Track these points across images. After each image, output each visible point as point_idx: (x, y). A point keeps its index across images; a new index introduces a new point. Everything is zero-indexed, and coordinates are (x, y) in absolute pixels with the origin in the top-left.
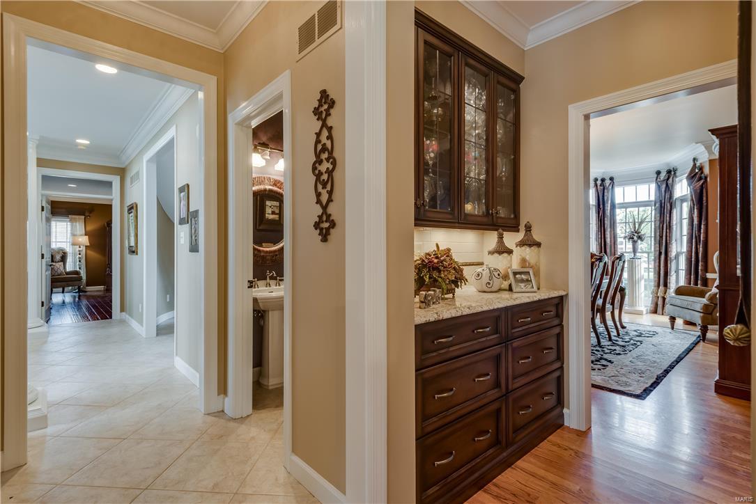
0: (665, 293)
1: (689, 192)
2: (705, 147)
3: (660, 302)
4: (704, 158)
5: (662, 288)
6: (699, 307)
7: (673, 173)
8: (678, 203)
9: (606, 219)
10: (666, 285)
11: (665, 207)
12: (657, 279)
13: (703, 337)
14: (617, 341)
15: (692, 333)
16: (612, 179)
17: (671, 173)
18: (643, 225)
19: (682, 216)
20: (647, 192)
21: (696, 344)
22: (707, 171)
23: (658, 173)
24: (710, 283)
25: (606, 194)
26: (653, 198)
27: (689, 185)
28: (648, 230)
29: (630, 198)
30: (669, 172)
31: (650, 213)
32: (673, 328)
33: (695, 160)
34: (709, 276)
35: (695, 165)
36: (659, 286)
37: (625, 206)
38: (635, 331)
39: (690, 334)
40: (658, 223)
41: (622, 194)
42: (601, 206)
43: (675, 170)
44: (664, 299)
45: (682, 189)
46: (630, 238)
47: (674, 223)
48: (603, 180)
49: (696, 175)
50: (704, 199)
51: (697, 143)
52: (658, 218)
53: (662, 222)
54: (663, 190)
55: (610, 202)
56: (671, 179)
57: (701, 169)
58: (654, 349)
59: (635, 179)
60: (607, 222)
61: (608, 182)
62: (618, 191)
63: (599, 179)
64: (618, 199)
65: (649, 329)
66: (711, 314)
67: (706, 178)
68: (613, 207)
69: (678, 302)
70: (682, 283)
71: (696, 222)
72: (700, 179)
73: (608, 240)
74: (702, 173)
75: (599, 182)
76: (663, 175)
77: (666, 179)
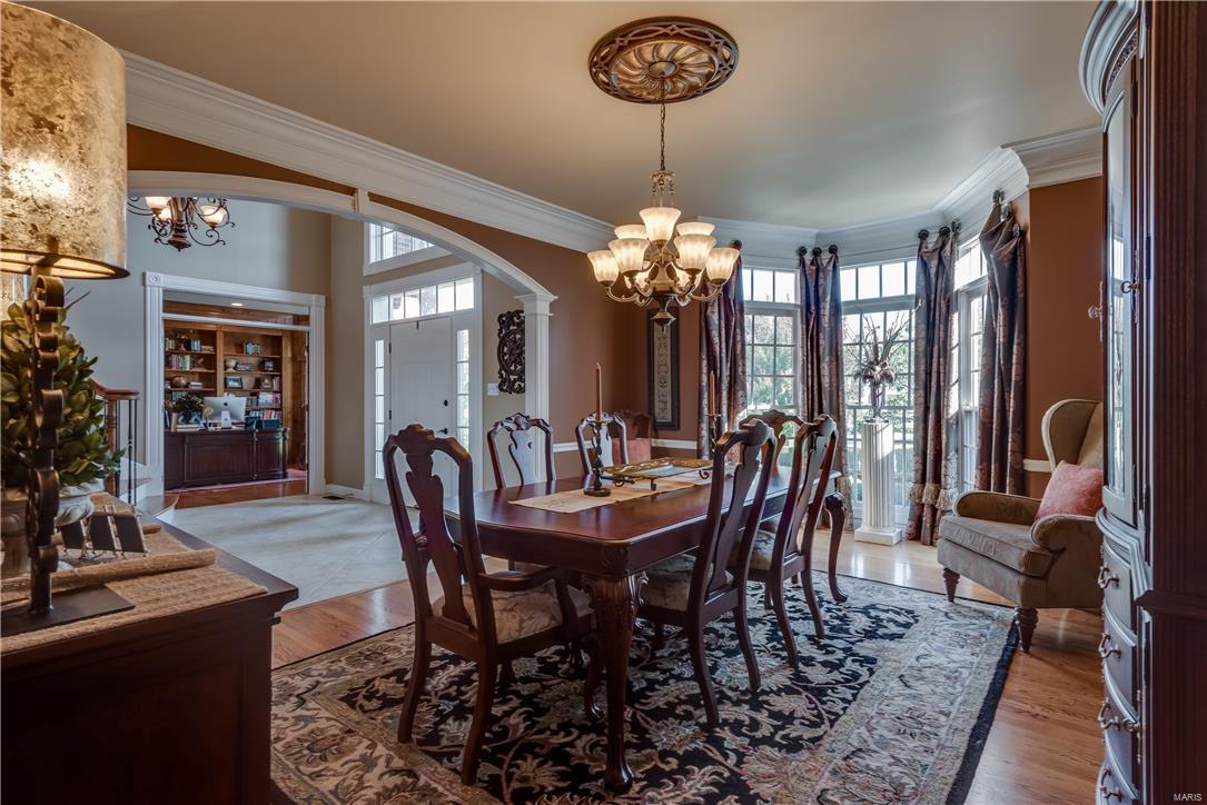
0: (937, 498)
1: (985, 273)
3: (927, 518)
4: (1018, 186)
5: (929, 486)
6: (1014, 558)
7: (952, 234)
8: (962, 301)
9: (821, 335)
10: (937, 479)
11: (935, 303)
12: (920, 466)
15: (997, 612)
16: (833, 250)
17: (950, 232)
18: (894, 348)
19: (971, 326)
20: (899, 277)
22: (1024, 217)
23: (923, 235)
24: (1032, 485)
25: (821, 281)
26: (912, 290)
27: (987, 249)
28: (902, 360)
29: (869, 292)
30: (944, 233)
31: (902, 321)
32: (951, 597)
33: (998, 195)
34: (1032, 465)
35: (998, 207)
36: (923, 481)
37: (861, 307)
39: (988, 616)
40: (922, 343)
41: (855, 282)
42: (813, 307)
43: (956, 227)
44: (934, 510)
45: (971, 266)
46: (866, 377)
47: (955, 341)
48: (817, 252)
49: (1001, 229)
50: (1020, 282)
52: (923, 334)
53: (930, 341)
54: (933, 271)
55: (828, 299)
56: (948, 248)
57: (1012, 214)
59: (876, 251)
60: (824, 343)
61: (825, 256)
62: (846, 276)
63: (809, 250)
64: (847, 294)
65: (898, 600)
66: (1044, 577)
67: (1023, 233)
68: (837, 310)
70: (972, 483)
71: (1000, 338)
72: (1010, 236)
73: (826, 381)
74: (1014, 222)
75: (808, 257)
76: (933, 240)
77: (936, 248)
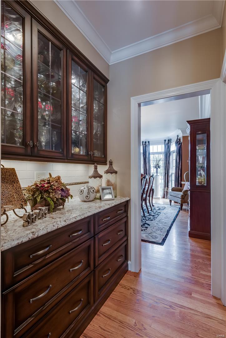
0: (167, 190)
1: (176, 149)
2: (181, 131)
3: (166, 194)
4: (181, 136)
5: (166, 187)
6: (180, 196)
7: (170, 141)
8: (172, 153)
9: (146, 159)
10: (168, 187)
11: (167, 154)
12: (164, 184)
13: (181, 208)
14: (151, 213)
15: (177, 206)
16: (149, 142)
17: (169, 141)
18: (160, 162)
19: (173, 158)
20: (161, 148)
21: (179, 212)
22: (182, 141)
23: (165, 141)
24: (183, 186)
25: (146, 148)
26: (163, 151)
27: (176, 145)
28: (162, 164)
29: (155, 151)
30: (169, 140)
31: (162, 157)
32: (171, 205)
33: (178, 136)
34: (183, 183)
35: (178, 138)
36: (165, 187)
37: (154, 153)
38: (158, 207)
39: (176, 207)
40: (165, 161)
41: (153, 149)
42: (145, 153)
43: (171, 140)
44: (167, 192)
45: (174, 147)
46: (155, 167)
47: (171, 161)
48: (145, 142)
49: (178, 142)
50: (181, 152)
51: (179, 129)
52: (165, 159)
53: (166, 161)
54: (167, 147)
55: (148, 152)
56: (169, 143)
57: (180, 140)
58: (165, 216)
59: (157, 143)
60: (147, 160)
61: (147, 143)
62: (151, 147)
63: (144, 142)
64: (151, 151)
65: (162, 206)
66: (184, 199)
67: (181, 144)
68: (149, 154)
69: (173, 194)
70: (173, 186)
71: (178, 161)
72: (179, 144)
73: (147, 168)
74: (180, 141)
75: (144, 143)
76: (167, 141)
77: (168, 143)
